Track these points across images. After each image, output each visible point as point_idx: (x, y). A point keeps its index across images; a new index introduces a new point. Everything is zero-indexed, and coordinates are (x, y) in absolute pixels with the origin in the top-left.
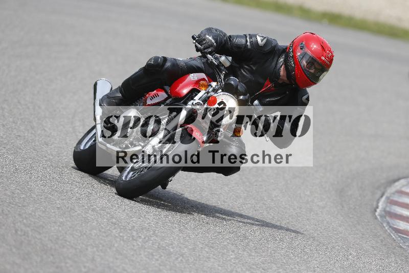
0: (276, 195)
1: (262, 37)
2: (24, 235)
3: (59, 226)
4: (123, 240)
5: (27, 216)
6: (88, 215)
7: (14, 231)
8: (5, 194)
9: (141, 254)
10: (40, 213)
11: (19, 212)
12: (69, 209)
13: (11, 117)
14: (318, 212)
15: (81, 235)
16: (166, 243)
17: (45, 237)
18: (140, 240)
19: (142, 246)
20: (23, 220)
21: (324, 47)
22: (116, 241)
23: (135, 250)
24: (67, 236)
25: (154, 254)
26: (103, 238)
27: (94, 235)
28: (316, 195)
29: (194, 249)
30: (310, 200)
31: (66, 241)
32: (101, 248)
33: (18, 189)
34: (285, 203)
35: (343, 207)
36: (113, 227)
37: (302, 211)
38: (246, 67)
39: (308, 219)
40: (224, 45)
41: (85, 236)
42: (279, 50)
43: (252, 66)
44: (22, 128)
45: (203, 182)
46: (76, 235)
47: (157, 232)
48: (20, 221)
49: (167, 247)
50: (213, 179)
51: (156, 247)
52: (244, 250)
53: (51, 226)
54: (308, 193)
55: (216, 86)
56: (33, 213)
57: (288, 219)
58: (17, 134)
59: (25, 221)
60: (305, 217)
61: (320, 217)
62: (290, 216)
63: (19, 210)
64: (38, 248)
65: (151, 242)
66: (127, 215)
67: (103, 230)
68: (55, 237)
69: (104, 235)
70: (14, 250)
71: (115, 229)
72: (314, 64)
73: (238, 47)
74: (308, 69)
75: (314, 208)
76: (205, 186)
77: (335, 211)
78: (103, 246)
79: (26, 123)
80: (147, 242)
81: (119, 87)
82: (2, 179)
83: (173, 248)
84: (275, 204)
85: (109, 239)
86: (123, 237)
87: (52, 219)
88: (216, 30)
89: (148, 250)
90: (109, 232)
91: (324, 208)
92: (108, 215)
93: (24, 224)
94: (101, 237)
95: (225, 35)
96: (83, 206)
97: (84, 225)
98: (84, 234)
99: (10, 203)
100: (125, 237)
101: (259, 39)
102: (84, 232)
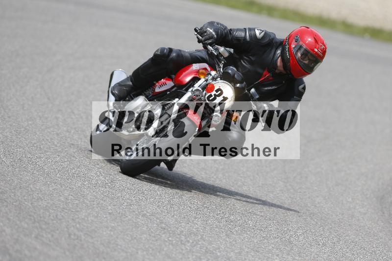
0: (320, 201)
1: (261, 30)
2: (77, 239)
3: (111, 230)
4: (172, 244)
5: (80, 221)
6: (138, 220)
7: (67, 235)
8: (59, 200)
9: (189, 258)
10: (93, 219)
11: (73, 217)
12: (121, 214)
13: (65, 127)
14: (360, 218)
15: (132, 239)
16: (213, 247)
17: (98, 241)
18: (189, 244)
19: (190, 250)
20: (76, 225)
21: (317, 40)
22: (166, 246)
23: (184, 254)
24: (118, 241)
25: (202, 257)
26: (153, 242)
27: (144, 239)
28: (358, 202)
29: (240, 253)
30: (352, 206)
31: (117, 244)
32: (151, 252)
33: (72, 195)
34: (328, 209)
35: (383, 213)
36: (163, 232)
37: (344, 217)
38: (245, 58)
39: (350, 225)
40: (224, 37)
41: (135, 241)
42: (277, 42)
43: (251, 57)
44: (76, 137)
45: (249, 190)
46: (127, 239)
47: (204, 236)
48: (73, 226)
49: (214, 251)
50: (259, 186)
51: (204, 251)
52: (288, 254)
53: (103, 231)
54: (350, 200)
55: (215, 74)
56: (86, 219)
57: (331, 225)
58: (71, 143)
59: (78, 226)
60: (347, 223)
61: (362, 222)
62: (332, 222)
63: (72, 215)
64: (90, 251)
65: (199, 246)
66: (176, 220)
67: (153, 235)
68: (107, 241)
69: (154, 239)
70: (67, 253)
71: (164, 233)
72: (307, 55)
73: (238, 39)
74: (302, 60)
75: (355, 214)
76: (251, 193)
77: (375, 218)
78: (153, 250)
79: (79, 132)
80: (195, 246)
81: (130, 76)
82: (57, 186)
83: (220, 252)
84: (318, 210)
85: (158, 244)
86: (172, 241)
87: (104, 223)
88: (218, 24)
89: (196, 254)
90: (159, 236)
91: (365, 214)
92: (158, 221)
93: (77, 228)
94: (151, 241)
95: (226, 28)
96: (134, 212)
97: (134, 229)
98: (135, 238)
99: (64, 208)
100: (174, 242)
101: (257, 32)
102: (135, 236)
